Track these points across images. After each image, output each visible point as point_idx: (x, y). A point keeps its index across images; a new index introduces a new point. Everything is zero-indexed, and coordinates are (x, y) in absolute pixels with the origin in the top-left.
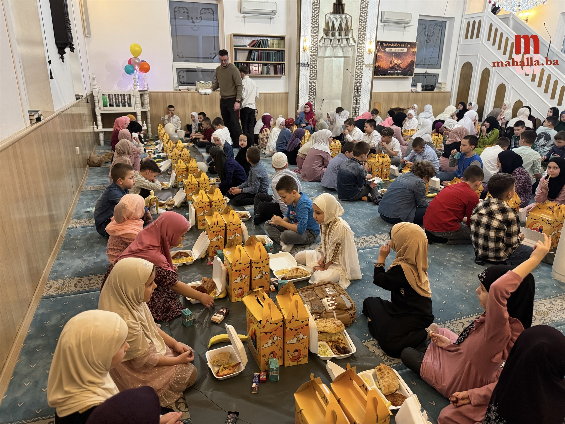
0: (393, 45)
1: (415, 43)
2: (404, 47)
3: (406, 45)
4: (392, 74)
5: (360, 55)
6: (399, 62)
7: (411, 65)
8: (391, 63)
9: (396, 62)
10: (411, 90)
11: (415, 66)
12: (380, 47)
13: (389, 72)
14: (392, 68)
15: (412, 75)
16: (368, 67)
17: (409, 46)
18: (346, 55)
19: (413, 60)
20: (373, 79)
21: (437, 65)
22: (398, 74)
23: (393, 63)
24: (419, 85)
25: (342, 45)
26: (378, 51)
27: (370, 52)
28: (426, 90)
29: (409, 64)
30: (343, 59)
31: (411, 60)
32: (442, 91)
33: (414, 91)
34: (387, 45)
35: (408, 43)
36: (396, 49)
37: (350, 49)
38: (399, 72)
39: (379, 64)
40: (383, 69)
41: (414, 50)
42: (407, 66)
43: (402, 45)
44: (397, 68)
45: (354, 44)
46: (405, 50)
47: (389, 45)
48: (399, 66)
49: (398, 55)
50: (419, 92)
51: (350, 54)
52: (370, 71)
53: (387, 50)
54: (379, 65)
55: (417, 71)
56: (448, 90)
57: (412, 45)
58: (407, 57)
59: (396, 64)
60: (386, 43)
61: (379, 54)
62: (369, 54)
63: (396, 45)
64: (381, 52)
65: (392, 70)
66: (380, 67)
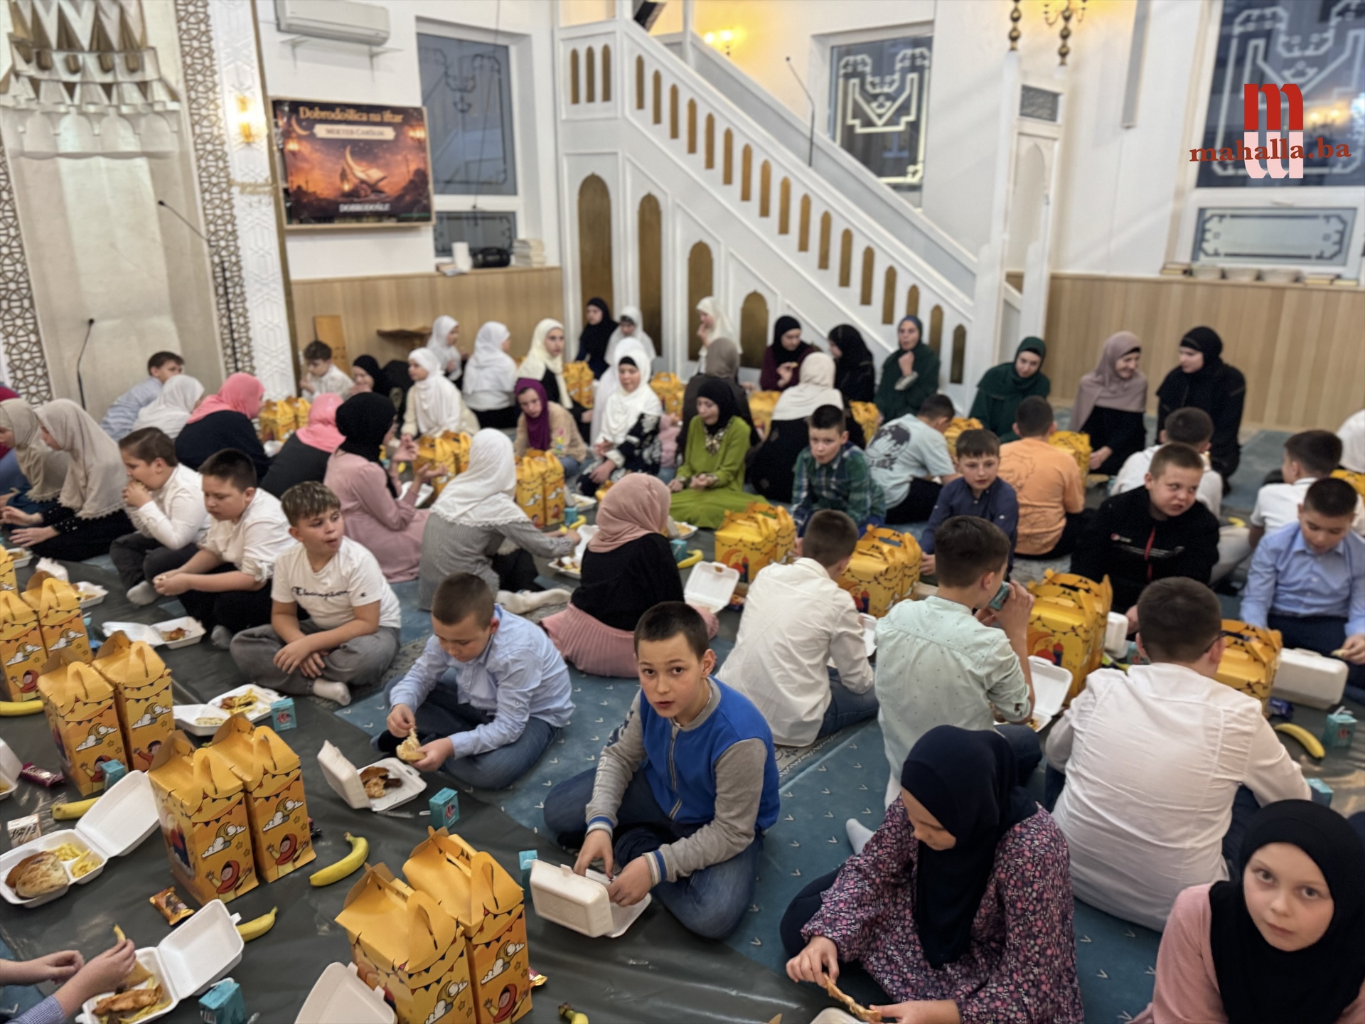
0: (337, 115)
1: (417, 110)
2: (382, 124)
3: (388, 116)
4: (358, 216)
5: (209, 147)
6: (374, 174)
7: (418, 184)
8: (344, 176)
9: (362, 176)
10: (438, 268)
11: (431, 187)
12: (289, 119)
13: (344, 208)
14: (352, 196)
15: (428, 219)
16: (252, 193)
17: (398, 119)
18: (151, 149)
19: (422, 166)
20: (282, 235)
21: (504, 183)
22: (379, 216)
23: (350, 177)
24: (461, 251)
25: (125, 110)
26: (287, 134)
27: (248, 138)
28: (486, 265)
29: (412, 182)
30: (142, 163)
31: (413, 167)
32: (535, 266)
33: (448, 270)
34: (317, 114)
35: (395, 110)
36: (354, 128)
37: (162, 125)
38: (379, 207)
39: (298, 181)
40: (318, 199)
41: (420, 134)
42: (406, 190)
43: (375, 117)
44: (373, 197)
45: (172, 106)
46: (388, 134)
47: (324, 114)
48: (374, 188)
49: (365, 150)
50: (462, 274)
51: (168, 144)
52: (264, 209)
53: (321, 131)
54: (299, 187)
55: (442, 203)
56: (553, 261)
57: (408, 116)
58: (399, 158)
59: (363, 182)
60: (311, 105)
61: (292, 146)
62: (249, 144)
63: (352, 115)
64: (300, 138)
65: (352, 202)
66: (306, 193)
